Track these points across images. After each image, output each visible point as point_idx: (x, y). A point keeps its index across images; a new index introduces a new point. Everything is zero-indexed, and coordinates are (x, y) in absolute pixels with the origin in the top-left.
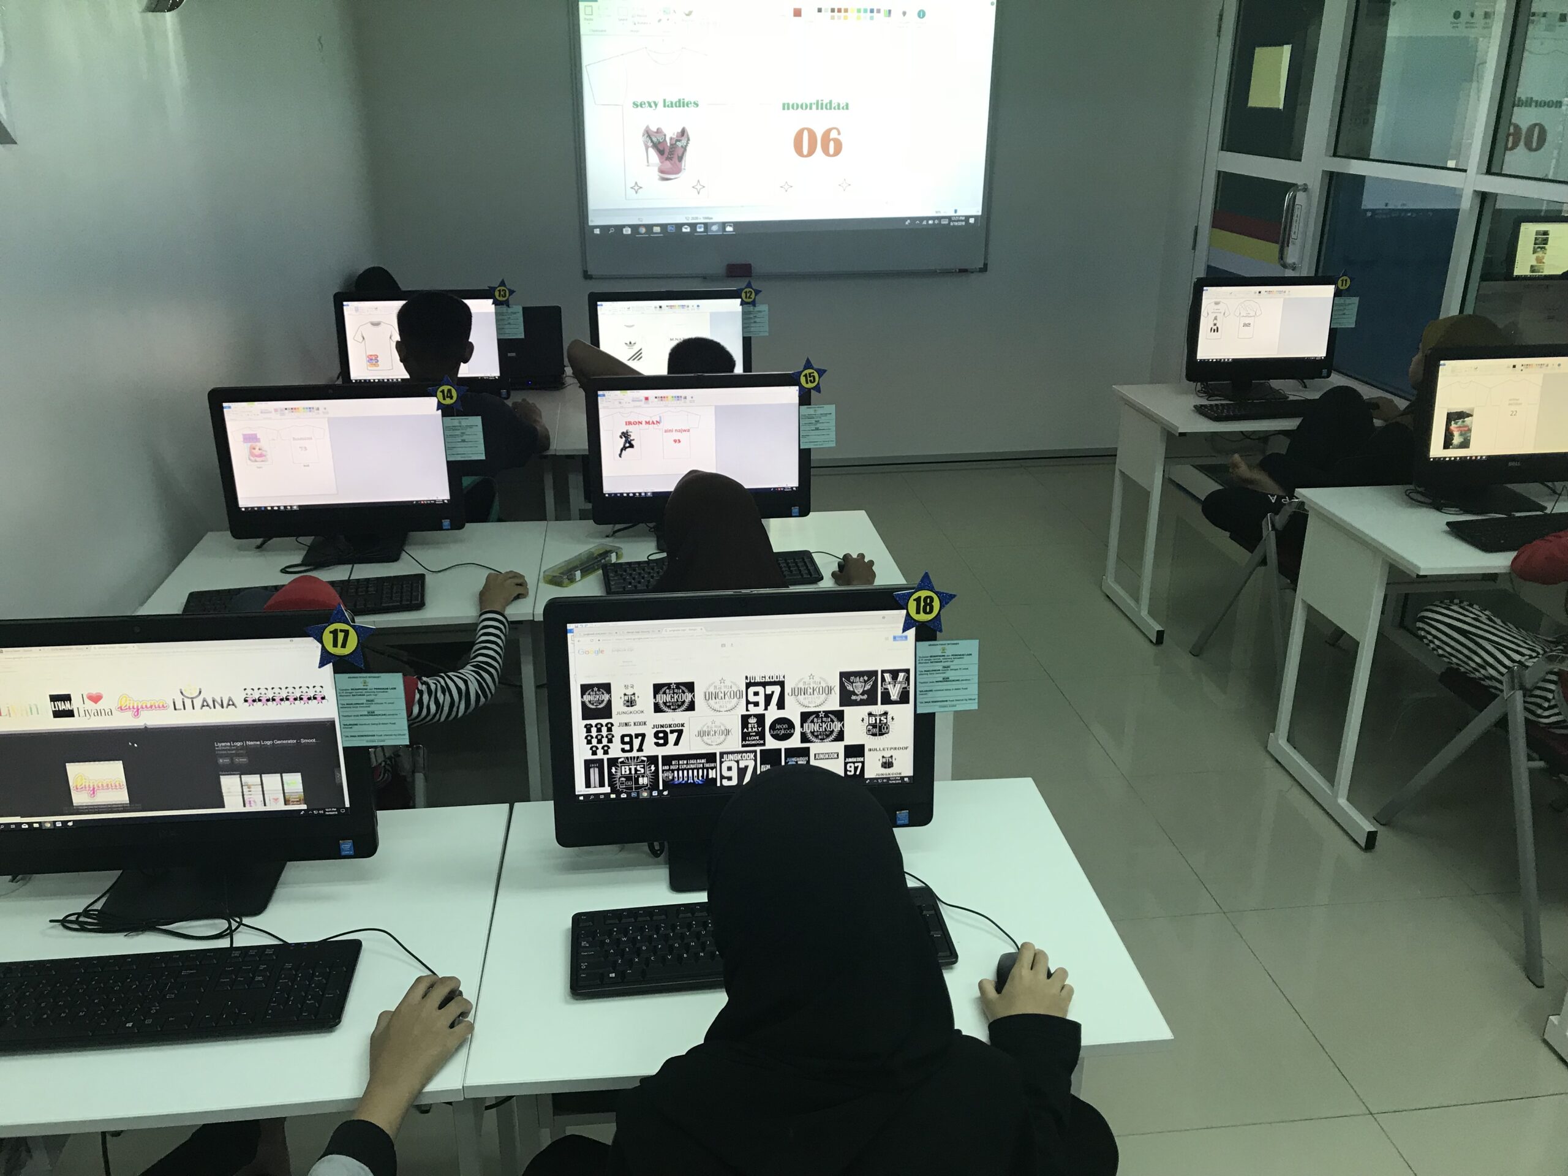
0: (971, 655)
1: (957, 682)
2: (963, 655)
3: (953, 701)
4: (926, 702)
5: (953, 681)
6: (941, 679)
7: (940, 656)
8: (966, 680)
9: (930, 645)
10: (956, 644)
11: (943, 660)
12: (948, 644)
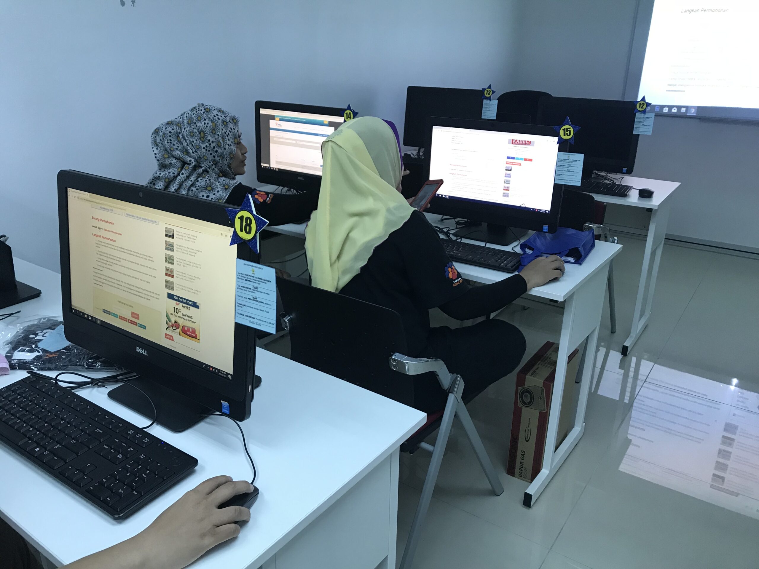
0: (271, 282)
1: (262, 304)
2: (266, 280)
3: (259, 320)
4: (241, 315)
5: (260, 302)
6: (252, 298)
7: (251, 276)
8: (268, 304)
9: (245, 264)
10: (261, 268)
11: (253, 281)
12: (256, 267)
